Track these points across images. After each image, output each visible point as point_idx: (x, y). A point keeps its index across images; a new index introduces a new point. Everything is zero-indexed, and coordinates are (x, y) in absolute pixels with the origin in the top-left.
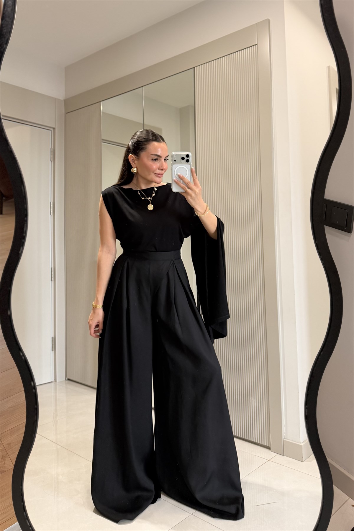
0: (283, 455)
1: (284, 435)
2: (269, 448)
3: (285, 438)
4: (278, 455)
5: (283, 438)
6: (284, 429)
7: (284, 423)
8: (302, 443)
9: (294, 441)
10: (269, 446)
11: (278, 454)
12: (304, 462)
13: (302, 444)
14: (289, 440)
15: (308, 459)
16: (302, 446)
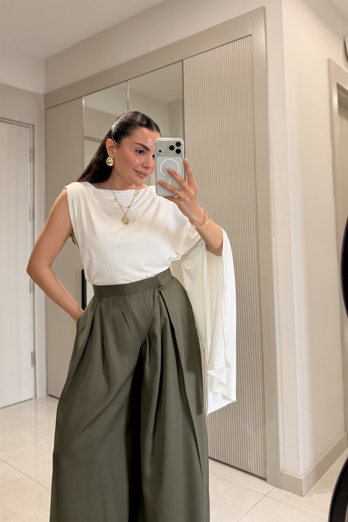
0: (281, 488)
1: (282, 466)
2: (265, 479)
3: (281, 471)
4: (276, 488)
5: (281, 469)
6: (282, 460)
7: (281, 453)
8: (302, 475)
9: (292, 474)
10: (266, 477)
11: (275, 486)
12: (304, 497)
13: (302, 478)
14: (287, 472)
15: (308, 493)
16: (301, 480)
